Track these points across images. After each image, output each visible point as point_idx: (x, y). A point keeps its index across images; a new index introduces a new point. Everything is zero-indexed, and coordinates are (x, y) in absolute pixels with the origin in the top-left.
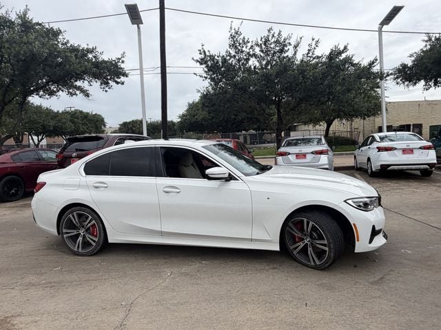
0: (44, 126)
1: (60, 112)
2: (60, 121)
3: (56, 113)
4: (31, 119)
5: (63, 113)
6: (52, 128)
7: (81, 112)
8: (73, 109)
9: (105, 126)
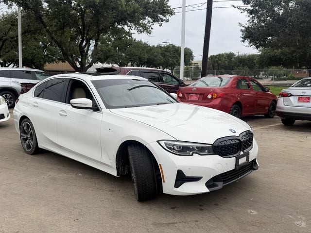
0: (140, 58)
1: (156, 46)
2: (153, 54)
3: (151, 48)
4: (132, 52)
5: (157, 47)
6: (146, 60)
7: (174, 46)
8: (168, 44)
9: (192, 59)
